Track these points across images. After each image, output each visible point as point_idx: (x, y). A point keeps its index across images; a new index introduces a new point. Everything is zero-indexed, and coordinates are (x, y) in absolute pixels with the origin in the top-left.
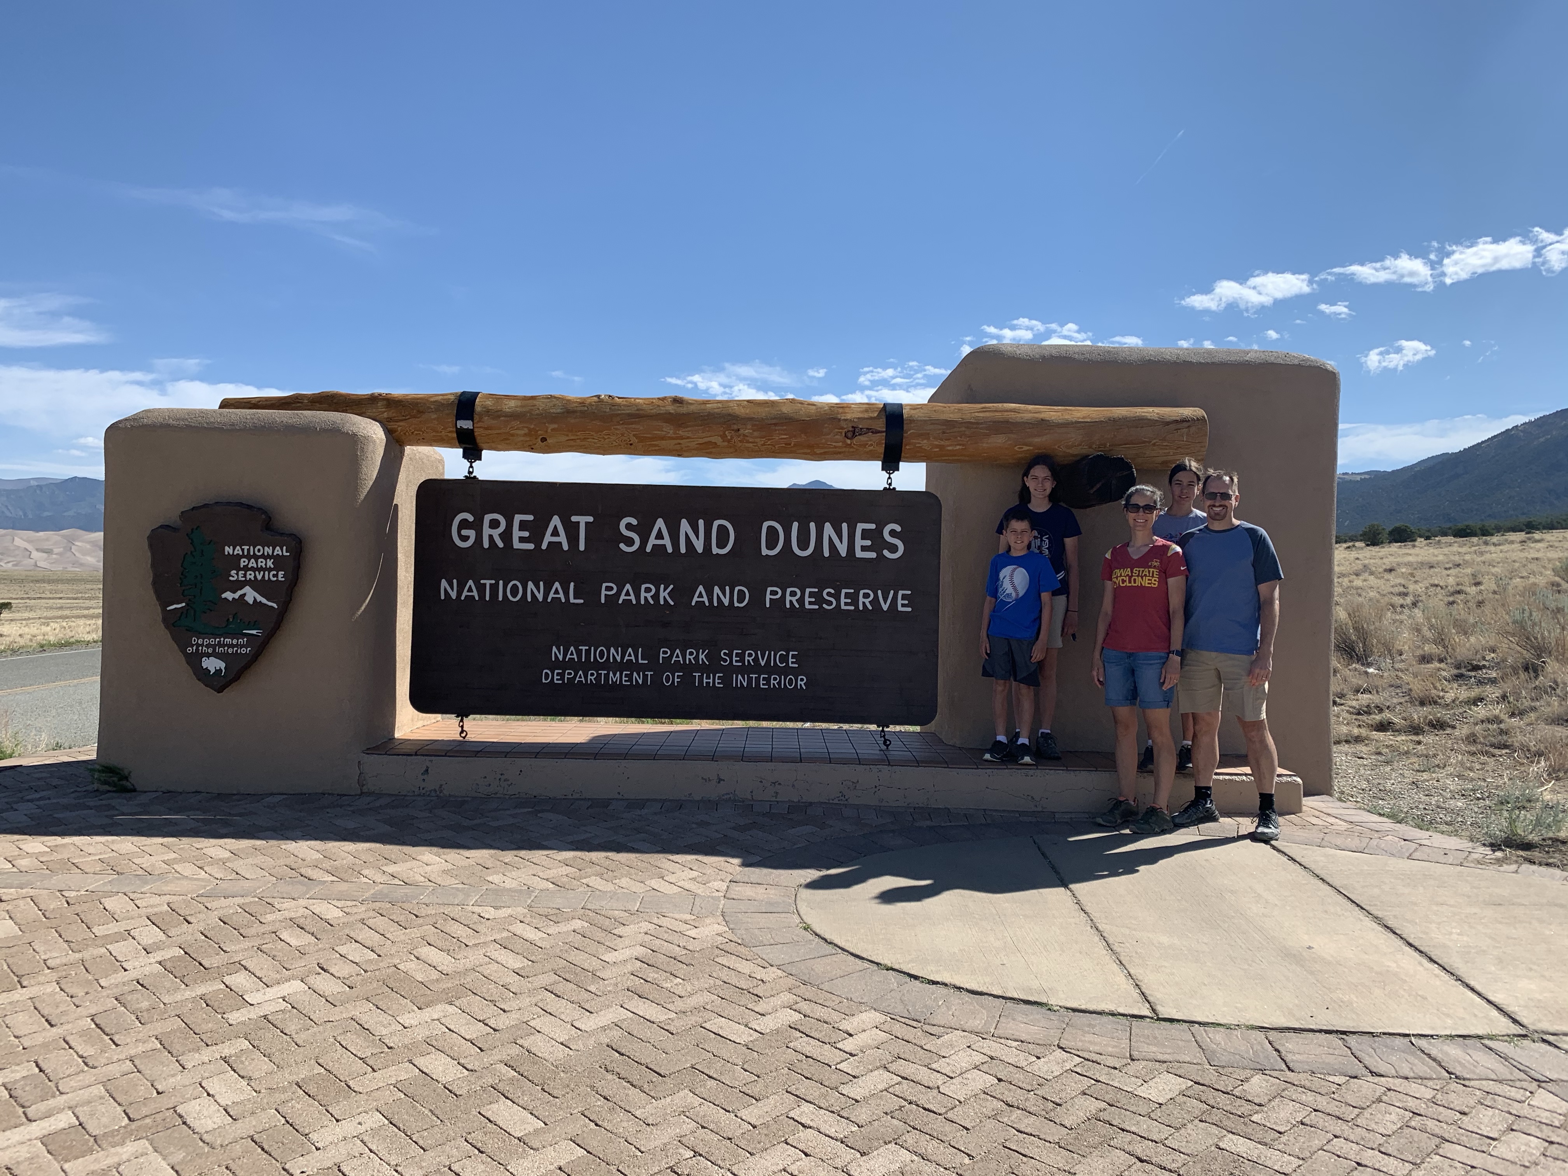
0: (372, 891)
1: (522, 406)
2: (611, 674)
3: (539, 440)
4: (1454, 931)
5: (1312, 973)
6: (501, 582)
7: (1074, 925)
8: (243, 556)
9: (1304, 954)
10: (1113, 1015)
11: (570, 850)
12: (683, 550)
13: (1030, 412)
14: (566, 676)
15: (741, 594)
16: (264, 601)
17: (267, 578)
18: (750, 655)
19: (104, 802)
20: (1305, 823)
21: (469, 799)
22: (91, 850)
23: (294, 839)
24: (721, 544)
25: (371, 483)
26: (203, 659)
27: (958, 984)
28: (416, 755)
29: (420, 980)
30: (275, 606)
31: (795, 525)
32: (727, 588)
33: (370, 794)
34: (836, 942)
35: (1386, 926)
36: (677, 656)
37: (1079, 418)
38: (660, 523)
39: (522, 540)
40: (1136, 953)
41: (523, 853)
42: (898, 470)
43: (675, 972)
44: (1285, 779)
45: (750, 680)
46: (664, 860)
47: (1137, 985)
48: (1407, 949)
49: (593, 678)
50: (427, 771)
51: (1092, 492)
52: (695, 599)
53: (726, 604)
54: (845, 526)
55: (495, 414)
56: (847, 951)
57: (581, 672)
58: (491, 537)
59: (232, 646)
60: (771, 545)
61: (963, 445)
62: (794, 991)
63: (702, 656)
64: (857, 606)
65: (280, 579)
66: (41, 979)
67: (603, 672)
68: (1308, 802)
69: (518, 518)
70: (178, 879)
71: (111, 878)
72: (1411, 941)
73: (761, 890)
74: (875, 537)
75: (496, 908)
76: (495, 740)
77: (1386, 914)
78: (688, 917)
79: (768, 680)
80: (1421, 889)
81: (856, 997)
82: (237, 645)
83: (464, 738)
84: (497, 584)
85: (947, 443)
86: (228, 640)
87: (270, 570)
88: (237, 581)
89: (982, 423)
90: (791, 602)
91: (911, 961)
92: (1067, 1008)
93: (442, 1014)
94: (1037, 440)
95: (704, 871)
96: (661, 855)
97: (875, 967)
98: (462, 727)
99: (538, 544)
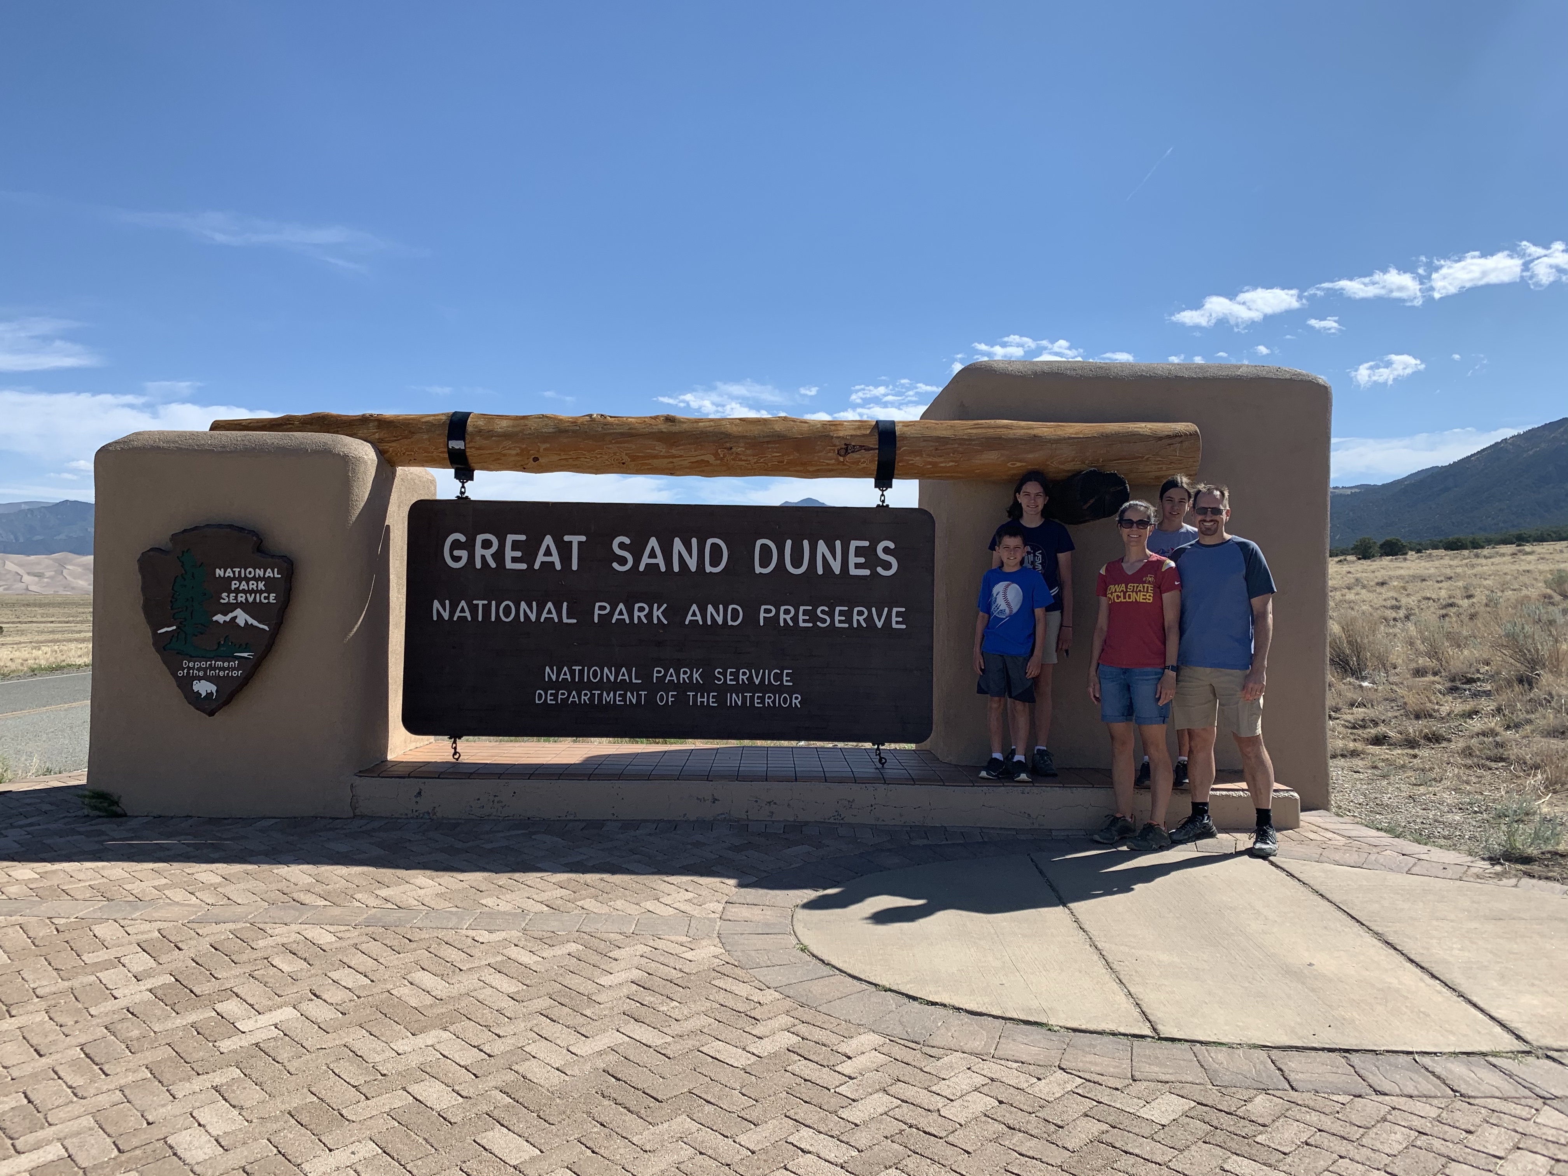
0: (365, 916)
1: (513, 426)
2: (605, 694)
3: (531, 460)
4: (1454, 946)
5: (1313, 990)
6: (494, 603)
7: (1072, 944)
8: (234, 578)
9: (1305, 971)
10: (1114, 1034)
11: (564, 872)
12: (676, 568)
13: (1023, 428)
14: (560, 696)
15: (735, 613)
16: (255, 623)
17: (258, 601)
18: (744, 674)
19: (95, 828)
20: (1303, 838)
21: (463, 822)
22: (81, 876)
23: (287, 863)
24: (715, 563)
25: (363, 504)
26: (194, 683)
27: (957, 1005)
28: (409, 777)
29: (414, 1005)
30: (266, 628)
31: (789, 543)
32: (721, 606)
33: (362, 817)
34: (834, 963)
35: (1386, 942)
36: (671, 676)
37: (1071, 434)
38: (653, 542)
39: (514, 560)
40: (1136, 972)
41: (517, 876)
42: (891, 487)
43: (671, 996)
44: (1282, 794)
45: (744, 699)
46: (660, 882)
47: (1137, 1004)
48: (1408, 965)
49: (586, 698)
50: (419, 793)
51: (1085, 507)
52: (689, 618)
53: (720, 622)
54: (838, 543)
55: (487, 434)
56: (845, 972)
57: (574, 692)
58: (483, 557)
59: (224, 669)
60: (764, 563)
61: (956, 462)
62: (791, 1014)
63: (696, 676)
64: (851, 623)
65: (271, 601)
66: (30, 1008)
67: (597, 692)
68: (1306, 817)
69: (510, 538)
70: (168, 904)
71: (100, 904)
72: (1412, 957)
73: (757, 910)
74: (868, 553)
75: (490, 932)
76: (488, 762)
77: (1386, 930)
78: (684, 939)
79: (762, 699)
80: (1421, 904)
81: (854, 1019)
82: (228, 668)
83: (457, 759)
84: (490, 604)
85: (942, 459)
86: (220, 663)
87: (261, 592)
88: (228, 603)
89: (974, 440)
90: (785, 620)
91: (910, 982)
92: (1067, 1028)
93: (436, 1040)
94: (1031, 456)
95: (700, 893)
96: (656, 877)
97: (873, 989)
98: (455, 748)
99: (531, 564)
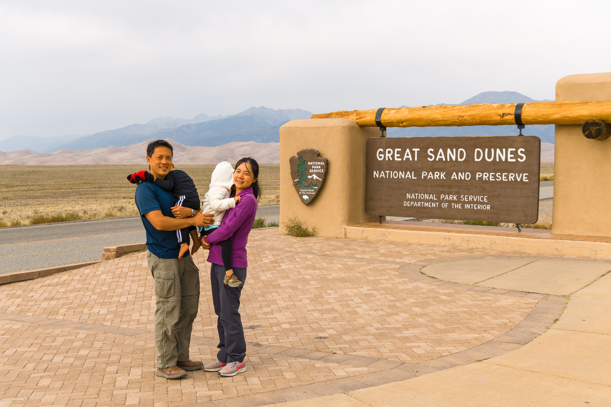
1: (396, 112)
8: (313, 165)
12: (448, 160)
14: (411, 204)
15: (468, 175)
16: (318, 178)
17: (319, 172)
18: (471, 197)
21: (374, 241)
24: (461, 158)
26: (303, 196)
28: (360, 227)
30: (321, 180)
31: (487, 150)
32: (463, 173)
33: (348, 238)
36: (447, 198)
38: (441, 150)
39: (398, 157)
42: (524, 128)
45: (471, 206)
49: (419, 204)
50: (363, 232)
52: (453, 177)
53: (463, 179)
54: (504, 150)
55: (387, 115)
57: (416, 202)
58: (388, 156)
60: (478, 158)
63: (455, 197)
64: (508, 179)
65: (322, 172)
67: (423, 203)
69: (396, 150)
74: (515, 153)
79: (477, 206)
82: (311, 192)
84: (390, 172)
85: (538, 118)
86: (309, 190)
87: (320, 169)
88: (311, 172)
90: (485, 178)
94: (571, 115)
99: (403, 159)
